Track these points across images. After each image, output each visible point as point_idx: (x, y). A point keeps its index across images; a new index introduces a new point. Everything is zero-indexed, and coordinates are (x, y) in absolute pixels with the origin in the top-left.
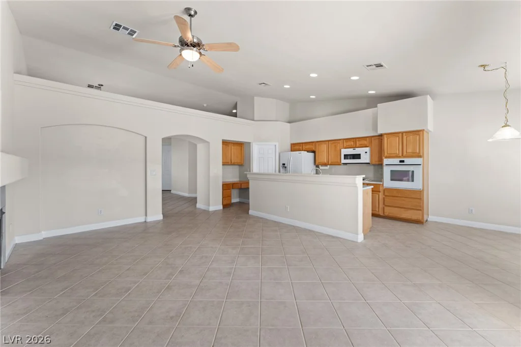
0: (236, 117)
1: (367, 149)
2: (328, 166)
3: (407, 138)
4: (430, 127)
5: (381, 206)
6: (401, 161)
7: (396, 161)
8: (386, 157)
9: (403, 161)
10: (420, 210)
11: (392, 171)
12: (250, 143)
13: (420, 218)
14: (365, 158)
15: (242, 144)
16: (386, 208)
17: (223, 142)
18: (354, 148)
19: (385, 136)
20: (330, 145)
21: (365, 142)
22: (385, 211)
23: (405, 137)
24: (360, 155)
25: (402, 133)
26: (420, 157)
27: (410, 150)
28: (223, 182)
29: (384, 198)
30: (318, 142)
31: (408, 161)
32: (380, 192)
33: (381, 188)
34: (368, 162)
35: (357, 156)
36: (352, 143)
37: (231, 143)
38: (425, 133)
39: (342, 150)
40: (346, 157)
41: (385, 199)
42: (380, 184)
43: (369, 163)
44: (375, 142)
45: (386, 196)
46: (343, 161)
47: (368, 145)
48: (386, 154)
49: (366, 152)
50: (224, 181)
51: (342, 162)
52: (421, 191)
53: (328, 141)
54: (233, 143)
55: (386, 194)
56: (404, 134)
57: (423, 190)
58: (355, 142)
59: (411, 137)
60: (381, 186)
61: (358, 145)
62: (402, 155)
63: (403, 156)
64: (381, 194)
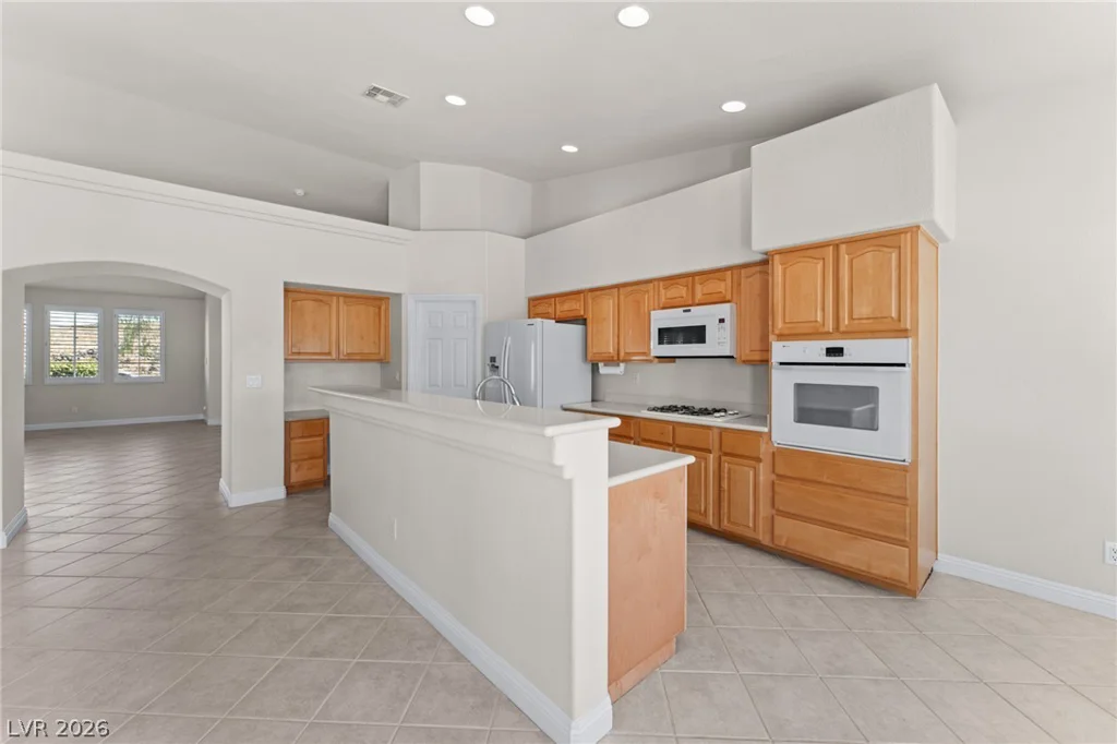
0: (387, 224)
1: (724, 310)
2: (622, 365)
3: (851, 261)
4: (943, 214)
5: (765, 510)
6: (831, 351)
7: (815, 350)
8: (782, 337)
9: (838, 351)
10: (902, 543)
11: (799, 387)
12: (399, 295)
13: (903, 575)
14: (720, 341)
15: (381, 299)
16: (778, 519)
17: (286, 291)
18: (687, 306)
19: (777, 257)
20: (622, 297)
21: (721, 287)
22: (777, 532)
23: (845, 259)
24: (703, 328)
25: (836, 245)
26: (902, 333)
27: (863, 310)
28: (286, 414)
29: (773, 483)
30: (592, 290)
31: (855, 349)
32: (759, 460)
33: (763, 447)
34: (728, 354)
35: (697, 334)
36: (683, 291)
37: (338, 296)
38: (921, 239)
39: (652, 312)
40: (667, 335)
41: (777, 489)
42: (760, 434)
43: (732, 357)
44: (751, 284)
45: (780, 476)
46: (658, 349)
47: (728, 297)
48: (780, 324)
49: (722, 321)
50: (296, 408)
51: (654, 353)
52: (904, 469)
53: (618, 287)
54: (345, 296)
55: (780, 470)
56: (843, 247)
57: (915, 463)
58: (690, 286)
59: (869, 258)
60: (766, 438)
61: (699, 297)
62: (837, 328)
63: (838, 331)
64: (764, 470)
